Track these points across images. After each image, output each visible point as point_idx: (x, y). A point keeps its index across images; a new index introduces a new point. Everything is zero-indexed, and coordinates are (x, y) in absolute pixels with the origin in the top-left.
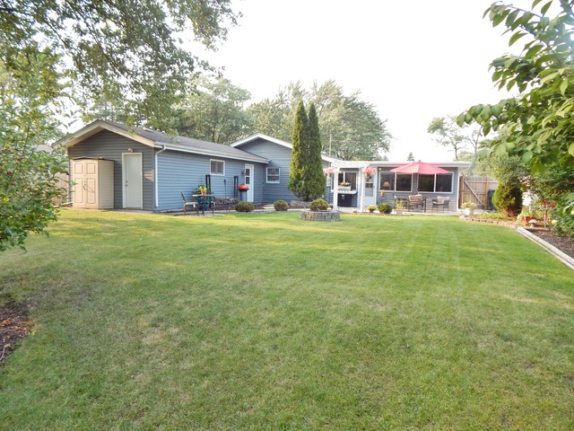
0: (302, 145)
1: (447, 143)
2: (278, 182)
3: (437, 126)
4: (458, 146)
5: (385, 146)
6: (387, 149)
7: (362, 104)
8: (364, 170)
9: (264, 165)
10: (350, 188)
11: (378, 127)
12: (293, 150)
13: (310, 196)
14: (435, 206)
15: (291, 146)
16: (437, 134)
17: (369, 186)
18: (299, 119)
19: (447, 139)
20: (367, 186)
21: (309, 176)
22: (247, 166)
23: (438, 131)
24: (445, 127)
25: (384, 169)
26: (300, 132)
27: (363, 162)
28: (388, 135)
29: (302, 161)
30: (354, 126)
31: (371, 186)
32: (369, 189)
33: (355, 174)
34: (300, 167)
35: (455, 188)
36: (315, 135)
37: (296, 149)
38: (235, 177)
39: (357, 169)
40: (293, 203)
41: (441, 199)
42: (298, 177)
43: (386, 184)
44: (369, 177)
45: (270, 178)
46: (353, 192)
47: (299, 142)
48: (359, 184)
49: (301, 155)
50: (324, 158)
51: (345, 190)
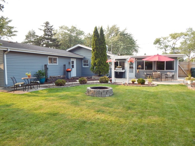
0: (96, 48)
1: (162, 48)
2: (88, 67)
3: (158, 41)
4: (166, 49)
5: (136, 51)
6: (137, 52)
7: (127, 34)
8: (128, 60)
9: (82, 59)
10: (121, 69)
11: (133, 43)
12: (92, 51)
13: (101, 74)
14: (166, 77)
15: (91, 49)
16: (158, 45)
17: (131, 67)
18: (95, 35)
19: (162, 46)
20: (130, 67)
21: (100, 63)
22: (72, 60)
23: (158, 44)
24: (161, 42)
25: (138, 59)
26: (95, 42)
27: (128, 56)
28: (137, 46)
29: (96, 56)
30: (124, 43)
31: (132, 67)
32: (131, 69)
33: (124, 62)
34: (96, 59)
35: (176, 68)
36: (103, 43)
37: (94, 50)
38: (64, 65)
39: (125, 60)
40: (93, 77)
41: (170, 74)
42: (95, 64)
43: (140, 66)
44: (131, 63)
45: (85, 65)
46: (123, 71)
47: (95, 47)
48: (126, 67)
49: (96, 53)
50: (108, 54)
51: (119, 70)
